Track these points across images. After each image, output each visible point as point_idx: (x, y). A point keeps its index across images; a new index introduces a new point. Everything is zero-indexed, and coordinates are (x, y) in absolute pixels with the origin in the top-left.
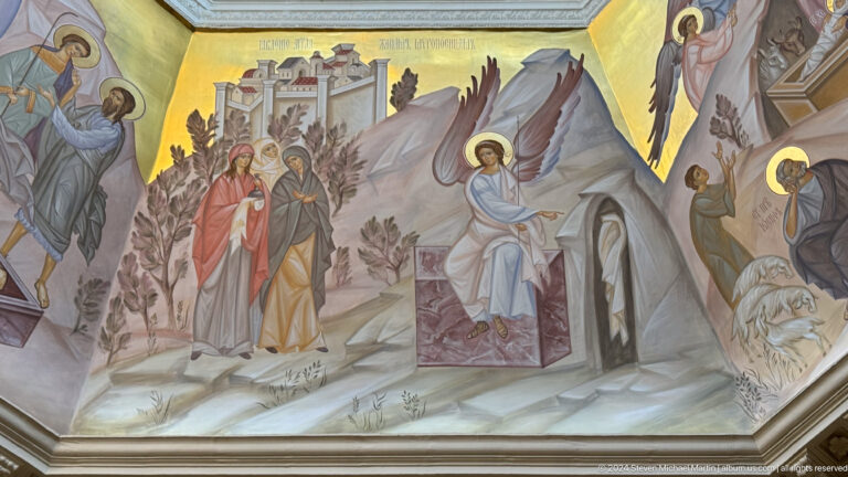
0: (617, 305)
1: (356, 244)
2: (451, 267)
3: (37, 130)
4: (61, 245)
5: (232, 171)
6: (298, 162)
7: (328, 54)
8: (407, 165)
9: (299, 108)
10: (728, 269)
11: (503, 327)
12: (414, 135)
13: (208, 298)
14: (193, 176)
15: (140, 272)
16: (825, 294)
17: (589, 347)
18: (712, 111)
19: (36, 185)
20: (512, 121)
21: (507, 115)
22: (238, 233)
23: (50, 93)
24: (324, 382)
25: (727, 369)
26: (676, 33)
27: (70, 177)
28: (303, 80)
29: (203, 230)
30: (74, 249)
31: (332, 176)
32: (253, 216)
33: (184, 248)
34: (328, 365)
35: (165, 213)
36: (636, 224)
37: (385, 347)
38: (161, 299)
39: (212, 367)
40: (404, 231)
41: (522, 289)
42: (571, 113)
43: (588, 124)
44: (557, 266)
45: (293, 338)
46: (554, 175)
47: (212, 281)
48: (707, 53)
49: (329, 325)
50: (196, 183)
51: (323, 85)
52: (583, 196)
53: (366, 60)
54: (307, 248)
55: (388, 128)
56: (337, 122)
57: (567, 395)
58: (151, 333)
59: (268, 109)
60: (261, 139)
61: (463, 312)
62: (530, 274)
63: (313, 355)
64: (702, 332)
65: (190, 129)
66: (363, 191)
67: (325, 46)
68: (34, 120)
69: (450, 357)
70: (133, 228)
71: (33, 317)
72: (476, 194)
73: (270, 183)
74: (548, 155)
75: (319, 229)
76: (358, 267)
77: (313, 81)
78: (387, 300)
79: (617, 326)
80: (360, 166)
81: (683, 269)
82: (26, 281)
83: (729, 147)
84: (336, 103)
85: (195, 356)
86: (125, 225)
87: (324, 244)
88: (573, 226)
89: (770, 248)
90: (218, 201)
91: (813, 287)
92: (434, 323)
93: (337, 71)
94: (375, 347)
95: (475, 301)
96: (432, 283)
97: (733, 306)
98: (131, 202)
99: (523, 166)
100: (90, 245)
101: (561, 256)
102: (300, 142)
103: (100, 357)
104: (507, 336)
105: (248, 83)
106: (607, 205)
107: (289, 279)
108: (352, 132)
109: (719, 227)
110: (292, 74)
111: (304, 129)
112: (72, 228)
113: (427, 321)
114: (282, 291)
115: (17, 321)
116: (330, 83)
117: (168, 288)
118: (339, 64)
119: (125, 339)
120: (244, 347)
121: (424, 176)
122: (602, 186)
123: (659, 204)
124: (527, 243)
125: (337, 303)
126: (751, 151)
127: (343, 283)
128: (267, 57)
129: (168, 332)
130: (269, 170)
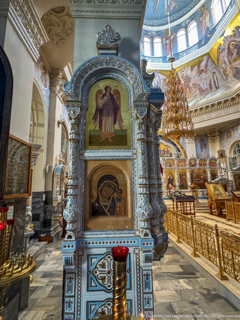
0: (217, 83)
1: (192, 86)
2: (201, 85)
6: (185, 80)
7: (184, 67)
8: (194, 76)
9: (183, 75)
10: (227, 77)
11: (207, 89)
12: (194, 73)
16: (236, 79)
18: (223, 61)
20: (203, 67)
21: (202, 67)
24: (193, 100)
25: (228, 86)
26: (218, 53)
31: (188, 80)
34: (193, 98)
36: (217, 74)
40: (196, 83)
41: (208, 85)
42: (209, 63)
43: (211, 64)
44: (210, 82)
45: (189, 97)
46: (208, 72)
48: (222, 55)
49: (192, 95)
54: (188, 88)
55: (192, 73)
56: (187, 75)
57: (213, 93)
59: (181, 76)
62: (208, 83)
63: (191, 98)
64: (225, 83)
66: (191, 81)
69: (203, 94)
72: (201, 77)
73: (183, 83)
74: (207, 69)
75: (189, 86)
76: (193, 88)
77: (184, 71)
78: (196, 90)
79: (217, 85)
80: (190, 78)
83: (226, 65)
84: (186, 73)
87: (190, 87)
88: (211, 76)
89: (231, 75)
91: (235, 79)
93: (186, 69)
94: (196, 95)
95: (204, 88)
96: (200, 88)
97: (228, 80)
101: (211, 80)
102: (184, 78)
106: (214, 73)
107: (188, 92)
108: (189, 75)
109: (226, 73)
110: (182, 71)
113: (200, 91)
121: (196, 77)
123: (219, 70)
124: (207, 80)
125: (192, 92)
126: (228, 66)
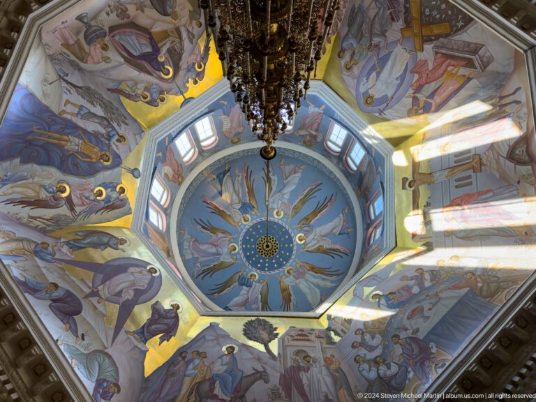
3: (361, 39)
19: (363, 23)
23: (356, 51)
27: (355, 27)
30: (357, 6)
68: (361, 42)
70: (342, 17)
86: (345, 18)
98: (342, 25)
100: (353, 9)
112: (356, 14)
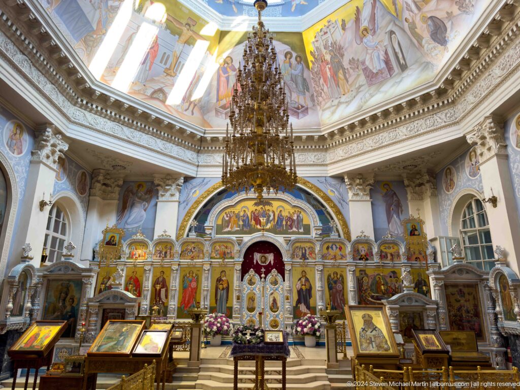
0: (400, 56)
1: (349, 66)
2: (367, 63)
3: (292, 78)
4: (304, 94)
5: (322, 61)
6: (332, 53)
7: (327, 24)
8: (351, 43)
9: (327, 41)
10: (420, 40)
11: (380, 72)
12: (350, 35)
13: (330, 89)
14: (316, 65)
15: (317, 89)
16: (439, 45)
17: (398, 68)
18: (405, 5)
19: (296, 87)
20: (366, 21)
21: (365, 20)
22: (329, 74)
23: (290, 69)
24: (354, 97)
25: (426, 61)
27: (300, 81)
28: (326, 33)
29: (323, 76)
30: (307, 93)
31: (339, 53)
32: (330, 69)
33: (322, 81)
34: (354, 93)
35: (316, 75)
36: (399, 34)
37: (362, 86)
38: (323, 93)
39: (336, 102)
40: (356, 59)
41: (381, 61)
42: (377, 12)
43: (382, 13)
44: (386, 53)
45: (346, 91)
46: (379, 30)
47: (329, 86)
49: (351, 85)
50: (317, 66)
51: (329, 32)
52: (386, 33)
53: (334, 22)
54: (341, 71)
55: (344, 37)
56: (335, 40)
57: (397, 81)
58: (324, 100)
59: (322, 44)
60: (324, 51)
61: (373, 72)
62: (382, 57)
63: (351, 93)
64: (419, 54)
65: (312, 55)
66: (345, 53)
67: (325, 22)
68: (290, 76)
69: (374, 83)
70: (312, 81)
71: (307, 109)
72: (366, 43)
73: (329, 60)
74: (376, 26)
75: (341, 66)
76: (351, 71)
77: (327, 33)
78: (358, 76)
79: (402, 61)
80: (343, 48)
81: (411, 40)
82: (303, 104)
83: (411, 14)
84: (333, 35)
85: (333, 101)
87: (344, 69)
88: (386, 42)
90: (323, 68)
91: (437, 44)
92: (368, 77)
93: (330, 27)
94: (360, 86)
95: (374, 68)
96: (365, 69)
97: (423, 48)
98: (310, 76)
99: (372, 31)
100: (308, 90)
101: (386, 50)
102: (331, 48)
103: (319, 107)
104: (382, 74)
105: (316, 39)
106: (392, 33)
107: (341, 79)
108: (338, 41)
109: (416, 32)
110: (322, 33)
111: (330, 45)
112: (304, 89)
113: (367, 77)
114: (341, 82)
115: (306, 111)
116: (330, 31)
117: (323, 90)
118: (330, 25)
119: (321, 102)
120: (339, 96)
121: (355, 44)
122: (389, 29)
123: (401, 26)
124: (379, 50)
125: (351, 80)
126: (416, 14)
127: (350, 76)
128: (316, 32)
129: (326, 99)
130: (328, 57)
